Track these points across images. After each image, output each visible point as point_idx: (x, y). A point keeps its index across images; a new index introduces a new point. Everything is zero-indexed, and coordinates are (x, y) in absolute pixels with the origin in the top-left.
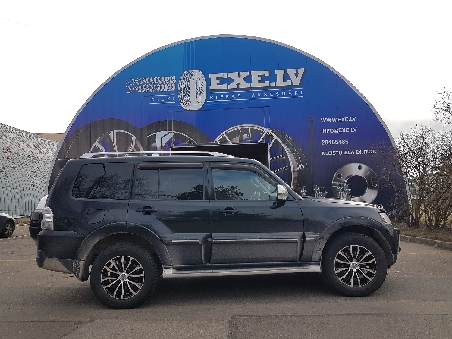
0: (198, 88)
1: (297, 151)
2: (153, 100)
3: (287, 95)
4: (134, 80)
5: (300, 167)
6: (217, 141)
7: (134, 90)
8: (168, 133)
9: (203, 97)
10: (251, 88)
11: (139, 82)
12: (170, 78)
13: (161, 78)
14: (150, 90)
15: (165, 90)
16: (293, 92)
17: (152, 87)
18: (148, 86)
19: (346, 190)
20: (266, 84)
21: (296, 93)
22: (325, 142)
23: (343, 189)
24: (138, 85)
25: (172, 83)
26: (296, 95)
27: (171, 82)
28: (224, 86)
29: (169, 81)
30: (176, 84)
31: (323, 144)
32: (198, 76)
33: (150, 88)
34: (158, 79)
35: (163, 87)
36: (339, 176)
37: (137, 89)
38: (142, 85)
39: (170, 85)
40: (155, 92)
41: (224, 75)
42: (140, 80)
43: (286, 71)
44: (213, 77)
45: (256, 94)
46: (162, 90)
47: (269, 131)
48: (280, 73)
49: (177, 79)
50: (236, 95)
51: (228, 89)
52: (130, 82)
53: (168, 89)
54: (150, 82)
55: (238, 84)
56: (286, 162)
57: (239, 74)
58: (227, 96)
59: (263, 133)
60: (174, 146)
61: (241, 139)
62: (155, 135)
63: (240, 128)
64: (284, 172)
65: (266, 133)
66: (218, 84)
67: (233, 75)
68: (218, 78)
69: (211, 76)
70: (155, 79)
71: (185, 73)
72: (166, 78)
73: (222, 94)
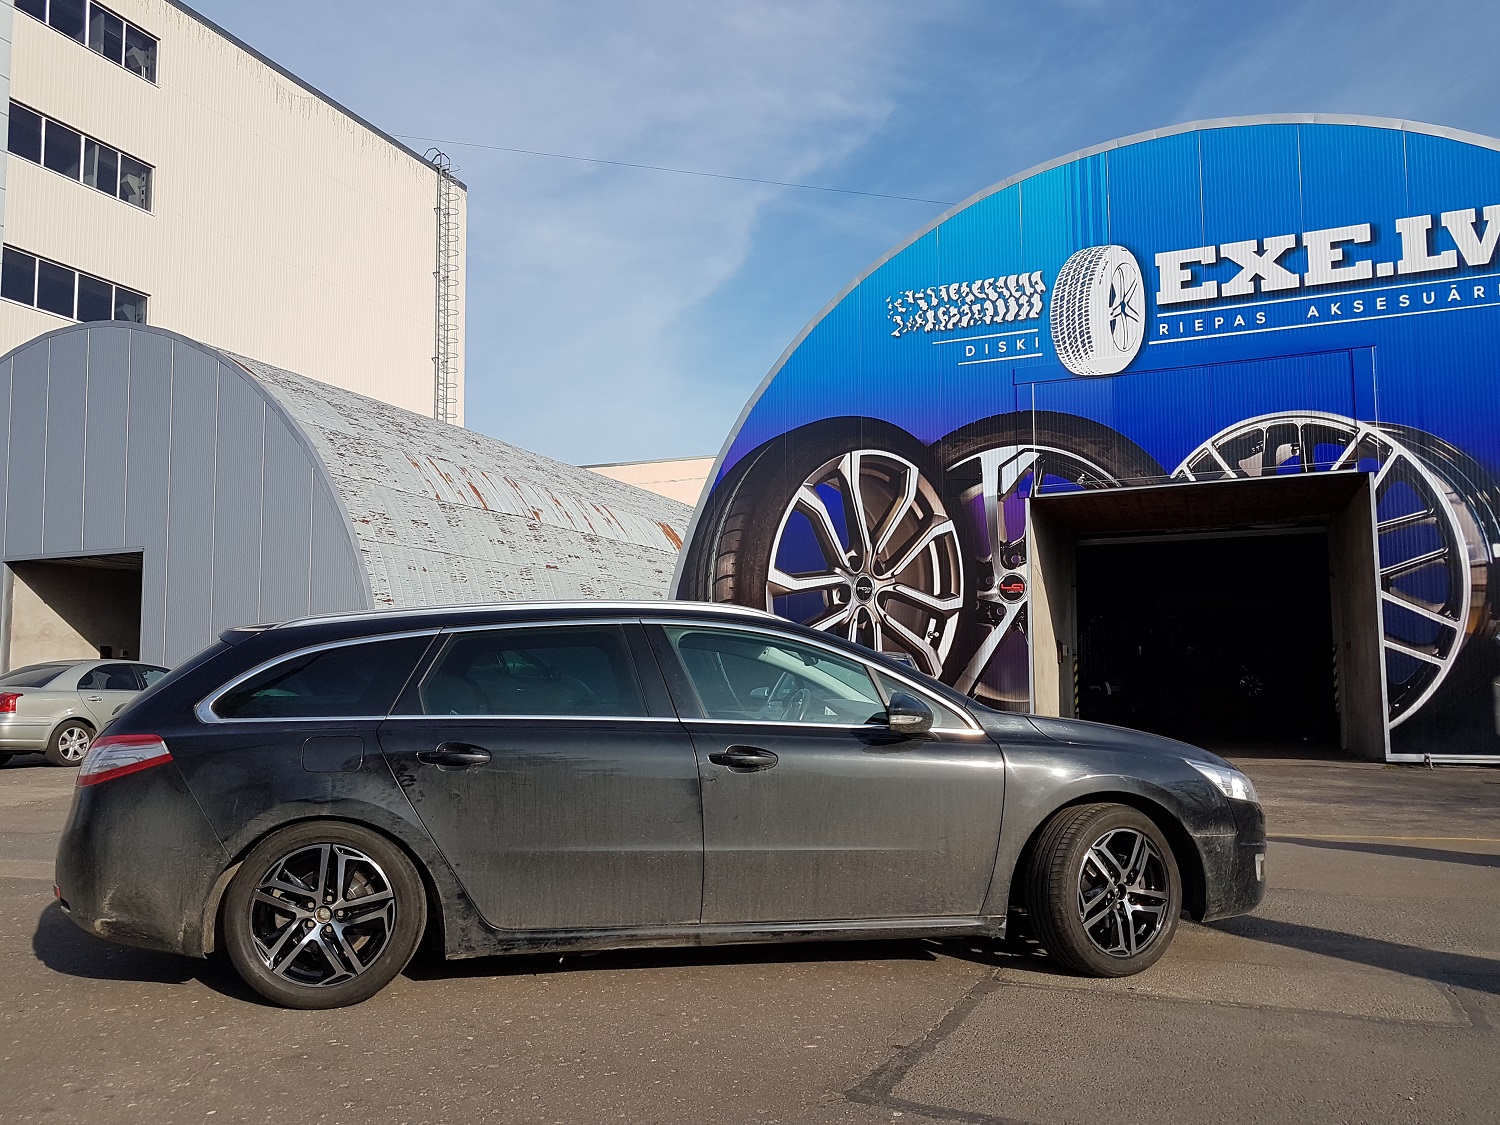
0: (1117, 301)
1: (1484, 496)
3: (1442, 301)
4: (910, 294)
6: (1185, 471)
7: (912, 327)
8: (1024, 451)
9: (1133, 332)
10: (1302, 289)
11: (927, 298)
12: (1024, 279)
13: (995, 281)
14: (960, 320)
15: (1010, 317)
16: (1465, 290)
17: (966, 308)
20: (1362, 270)
21: (1478, 291)
24: (925, 307)
25: (1032, 295)
26: (1480, 300)
27: (1029, 290)
28: (1208, 290)
29: (1020, 288)
30: (1045, 297)
32: (1116, 265)
33: (962, 314)
34: (986, 285)
35: (1002, 310)
37: (919, 321)
38: (936, 308)
39: (1024, 300)
40: (978, 327)
41: (1206, 255)
42: (929, 292)
43: (1436, 221)
44: (1170, 264)
45: (1323, 306)
46: (998, 319)
47: (1378, 433)
48: (1412, 230)
49: (1048, 279)
50: (1249, 314)
51: (1220, 300)
52: (900, 301)
53: (1017, 315)
54: (961, 296)
55: (1257, 279)
56: (1443, 534)
57: (1260, 245)
58: (1218, 321)
59: (1349, 438)
60: (1039, 492)
61: (1270, 458)
62: (979, 459)
63: (1264, 426)
64: (1431, 568)
65: (1360, 437)
66: (1185, 285)
67: (1239, 251)
68: (1184, 266)
69: (1161, 259)
70: (975, 287)
71: (1073, 258)
72: (1012, 280)
73: (1198, 316)
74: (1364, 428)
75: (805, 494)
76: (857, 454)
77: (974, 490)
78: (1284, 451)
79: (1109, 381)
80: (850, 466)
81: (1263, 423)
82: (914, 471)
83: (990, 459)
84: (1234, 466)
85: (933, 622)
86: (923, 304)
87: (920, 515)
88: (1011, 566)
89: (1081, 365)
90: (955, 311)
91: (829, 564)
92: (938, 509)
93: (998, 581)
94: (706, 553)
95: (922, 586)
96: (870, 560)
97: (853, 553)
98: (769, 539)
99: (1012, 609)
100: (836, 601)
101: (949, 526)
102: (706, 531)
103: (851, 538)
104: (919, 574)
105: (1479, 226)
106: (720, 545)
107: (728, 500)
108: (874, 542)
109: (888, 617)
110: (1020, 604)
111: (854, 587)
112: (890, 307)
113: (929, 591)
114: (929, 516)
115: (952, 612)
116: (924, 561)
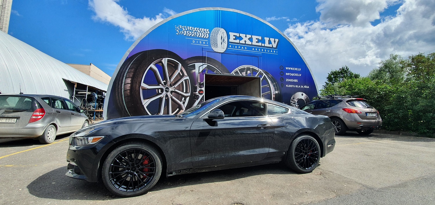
0: (222, 39)
1: (275, 83)
2: (194, 42)
3: (270, 52)
4: (181, 26)
5: (277, 92)
6: (233, 73)
7: (181, 33)
8: (204, 64)
9: (226, 45)
10: (252, 45)
11: (185, 28)
12: (205, 30)
13: (200, 29)
14: (192, 35)
15: (202, 37)
16: (273, 51)
17: (193, 33)
18: (190, 32)
19: (296, 106)
20: (260, 44)
21: (274, 52)
22: (287, 80)
23: (295, 105)
24: (184, 30)
25: (207, 34)
26: (274, 53)
27: (206, 32)
28: (237, 41)
29: (204, 31)
30: (209, 34)
31: (286, 81)
32: (222, 32)
33: (192, 34)
34: (198, 29)
35: (201, 35)
36: (294, 98)
37: (183, 32)
38: (187, 31)
39: (205, 34)
40: (195, 37)
41: (238, 35)
42: (185, 27)
43: (270, 39)
44: (232, 34)
45: (255, 48)
46: (200, 37)
47: (261, 71)
48: (267, 39)
49: (210, 31)
50: (244, 47)
51: (239, 43)
52: (178, 27)
53: (204, 37)
54: (192, 30)
55: (245, 41)
56: (269, 89)
57: (246, 35)
58: (239, 47)
59: (258, 71)
60: (207, 73)
61: (246, 73)
62: (195, 64)
63: (246, 67)
64: (268, 94)
65: (259, 71)
66: (234, 39)
67: (243, 36)
68: (234, 36)
69: (230, 33)
70: (195, 28)
71: (215, 28)
72: (203, 29)
73: (236, 45)
74: (260, 70)
75: (152, 66)
76: (167, 59)
77: (194, 71)
78: (249, 72)
79: (221, 54)
80: (165, 61)
81: (246, 66)
82: (180, 65)
83: (197, 65)
84: (241, 73)
85: (183, 98)
86: (183, 29)
87: (181, 74)
88: (201, 88)
89: (215, 50)
90: (191, 33)
91: (159, 83)
92: (185, 74)
93: (198, 90)
94: (122, 77)
95: (181, 90)
96: (169, 83)
97: (165, 81)
98: (142, 75)
99: (201, 96)
100: (160, 92)
101: (188, 78)
102: (122, 71)
103: (164, 78)
104: (181, 87)
105: (275, 41)
106: (126, 75)
107: (129, 64)
108: (170, 79)
109: (173, 97)
110: (202, 96)
111: (164, 89)
112: (176, 28)
113: (183, 92)
114: (183, 75)
115: (188, 96)
116: (182, 85)
